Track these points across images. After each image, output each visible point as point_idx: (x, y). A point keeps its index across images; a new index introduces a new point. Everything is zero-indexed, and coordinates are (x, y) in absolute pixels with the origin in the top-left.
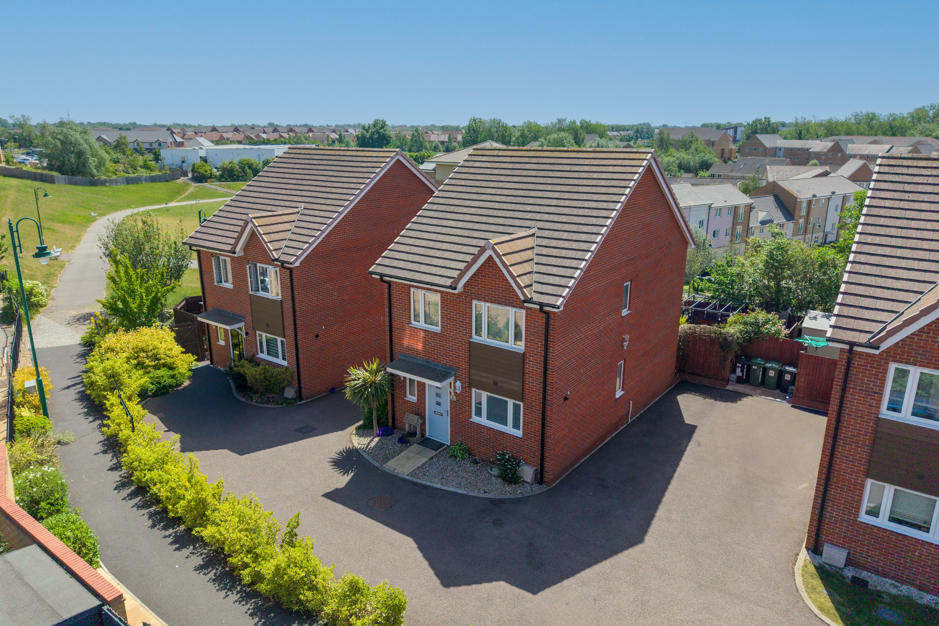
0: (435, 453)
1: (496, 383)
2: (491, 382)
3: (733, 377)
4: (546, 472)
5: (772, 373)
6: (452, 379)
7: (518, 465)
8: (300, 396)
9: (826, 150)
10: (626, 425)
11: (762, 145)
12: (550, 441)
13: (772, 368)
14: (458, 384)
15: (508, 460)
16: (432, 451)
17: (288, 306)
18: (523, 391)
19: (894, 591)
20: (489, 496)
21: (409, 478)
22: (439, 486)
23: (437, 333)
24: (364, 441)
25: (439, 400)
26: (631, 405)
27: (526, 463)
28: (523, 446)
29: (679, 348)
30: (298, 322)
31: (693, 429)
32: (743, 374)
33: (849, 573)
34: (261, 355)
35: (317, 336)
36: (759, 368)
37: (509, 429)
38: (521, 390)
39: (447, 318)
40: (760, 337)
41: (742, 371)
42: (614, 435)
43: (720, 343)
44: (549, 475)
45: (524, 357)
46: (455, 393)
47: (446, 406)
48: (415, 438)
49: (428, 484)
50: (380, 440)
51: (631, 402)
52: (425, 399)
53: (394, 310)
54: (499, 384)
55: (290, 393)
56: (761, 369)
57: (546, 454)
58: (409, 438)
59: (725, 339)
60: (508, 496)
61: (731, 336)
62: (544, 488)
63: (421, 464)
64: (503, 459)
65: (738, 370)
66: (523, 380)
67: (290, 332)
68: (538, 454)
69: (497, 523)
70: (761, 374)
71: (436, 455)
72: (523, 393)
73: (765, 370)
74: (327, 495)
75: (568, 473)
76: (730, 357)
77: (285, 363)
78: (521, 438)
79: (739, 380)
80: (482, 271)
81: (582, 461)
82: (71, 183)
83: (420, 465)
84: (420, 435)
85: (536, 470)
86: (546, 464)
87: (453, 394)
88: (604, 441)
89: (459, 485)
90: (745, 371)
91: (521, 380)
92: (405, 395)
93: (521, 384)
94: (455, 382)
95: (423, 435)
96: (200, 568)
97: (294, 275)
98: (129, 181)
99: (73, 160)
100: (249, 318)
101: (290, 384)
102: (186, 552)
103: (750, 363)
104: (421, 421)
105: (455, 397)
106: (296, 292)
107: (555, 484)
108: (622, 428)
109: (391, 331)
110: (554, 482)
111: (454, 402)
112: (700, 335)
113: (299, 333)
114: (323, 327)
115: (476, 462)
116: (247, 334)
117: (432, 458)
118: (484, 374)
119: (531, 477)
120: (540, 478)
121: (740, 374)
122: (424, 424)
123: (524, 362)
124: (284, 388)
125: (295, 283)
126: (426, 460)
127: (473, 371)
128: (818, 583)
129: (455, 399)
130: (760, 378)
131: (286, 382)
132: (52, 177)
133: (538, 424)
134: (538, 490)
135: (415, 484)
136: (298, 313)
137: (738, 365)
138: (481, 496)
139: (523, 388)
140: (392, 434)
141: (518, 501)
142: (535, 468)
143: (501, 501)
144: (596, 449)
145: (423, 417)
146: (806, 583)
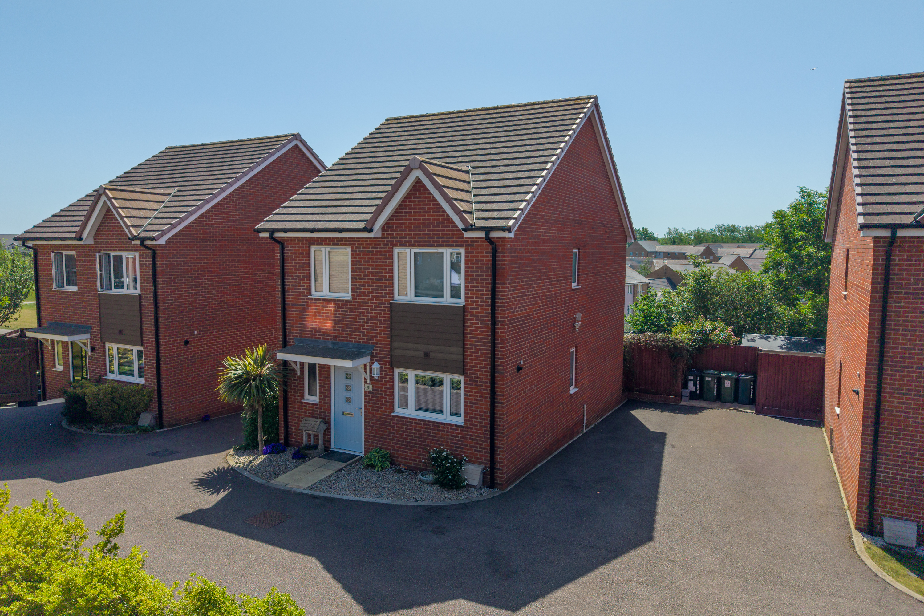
0: (344, 465)
1: (427, 355)
2: (421, 354)
3: (686, 392)
4: (499, 469)
5: (728, 384)
6: (366, 360)
7: (460, 463)
8: (160, 422)
9: (699, 254)
10: (581, 434)
11: (643, 249)
12: (502, 423)
13: (727, 378)
14: (376, 366)
15: (446, 458)
16: (340, 463)
17: (148, 301)
18: (464, 358)
20: (423, 504)
21: (309, 492)
22: (351, 497)
23: (347, 301)
24: (244, 460)
25: (348, 394)
26: (585, 409)
27: (470, 462)
28: (466, 438)
29: (625, 360)
30: (161, 320)
31: (662, 435)
32: (696, 388)
34: (110, 376)
35: (187, 343)
36: (713, 378)
37: (446, 418)
38: (461, 357)
39: (360, 279)
40: (709, 346)
41: (695, 385)
42: (570, 442)
43: (669, 350)
44: (502, 475)
45: (464, 312)
46: (372, 379)
47: (360, 401)
48: (317, 451)
49: (336, 496)
50: (268, 458)
51: (585, 406)
52: (330, 397)
53: (289, 280)
54: (432, 355)
55: (146, 420)
56: (716, 380)
57: (498, 443)
58: (307, 452)
59: (675, 347)
60: (449, 502)
61: (681, 342)
62: (497, 492)
63: (325, 476)
64: (439, 457)
65: (691, 384)
66: (464, 344)
67: (150, 337)
68: (487, 445)
69: (438, 531)
70: (715, 386)
71: (345, 467)
72: (464, 362)
73: (720, 381)
74: (183, 518)
75: (524, 477)
76: (682, 366)
77: (141, 381)
78: (462, 427)
79: (693, 396)
80: (405, 205)
81: (539, 465)
83: (323, 477)
84: (323, 447)
85: (484, 469)
86: (498, 458)
87: (368, 382)
88: (561, 447)
89: (380, 496)
90: (698, 385)
91: (461, 344)
92: (303, 397)
93: (461, 349)
94: (372, 363)
95: (327, 448)
97: (158, 258)
100: (96, 327)
101: (146, 409)
103: (703, 375)
104: (324, 427)
105: (371, 386)
106: (159, 281)
107: (510, 488)
108: (578, 437)
109: (284, 309)
110: (509, 485)
111: (370, 393)
112: (646, 344)
113: (162, 336)
114: (196, 332)
115: (400, 472)
116: (93, 349)
117: (340, 470)
118: (411, 346)
119: (478, 478)
120: (490, 480)
121: (693, 389)
122: (327, 432)
123: (464, 319)
124: (138, 415)
125: (159, 269)
126: (332, 472)
127: (395, 344)
128: (896, 566)
129: (371, 389)
130: (715, 391)
131: (141, 405)
133: (486, 403)
134: (488, 494)
135: (315, 497)
136: (161, 309)
137: (690, 378)
138: (413, 504)
139: (464, 355)
140: (283, 451)
141: (465, 506)
142: (483, 466)
143: (441, 508)
144: (553, 455)
145: (327, 422)
146: (882, 566)
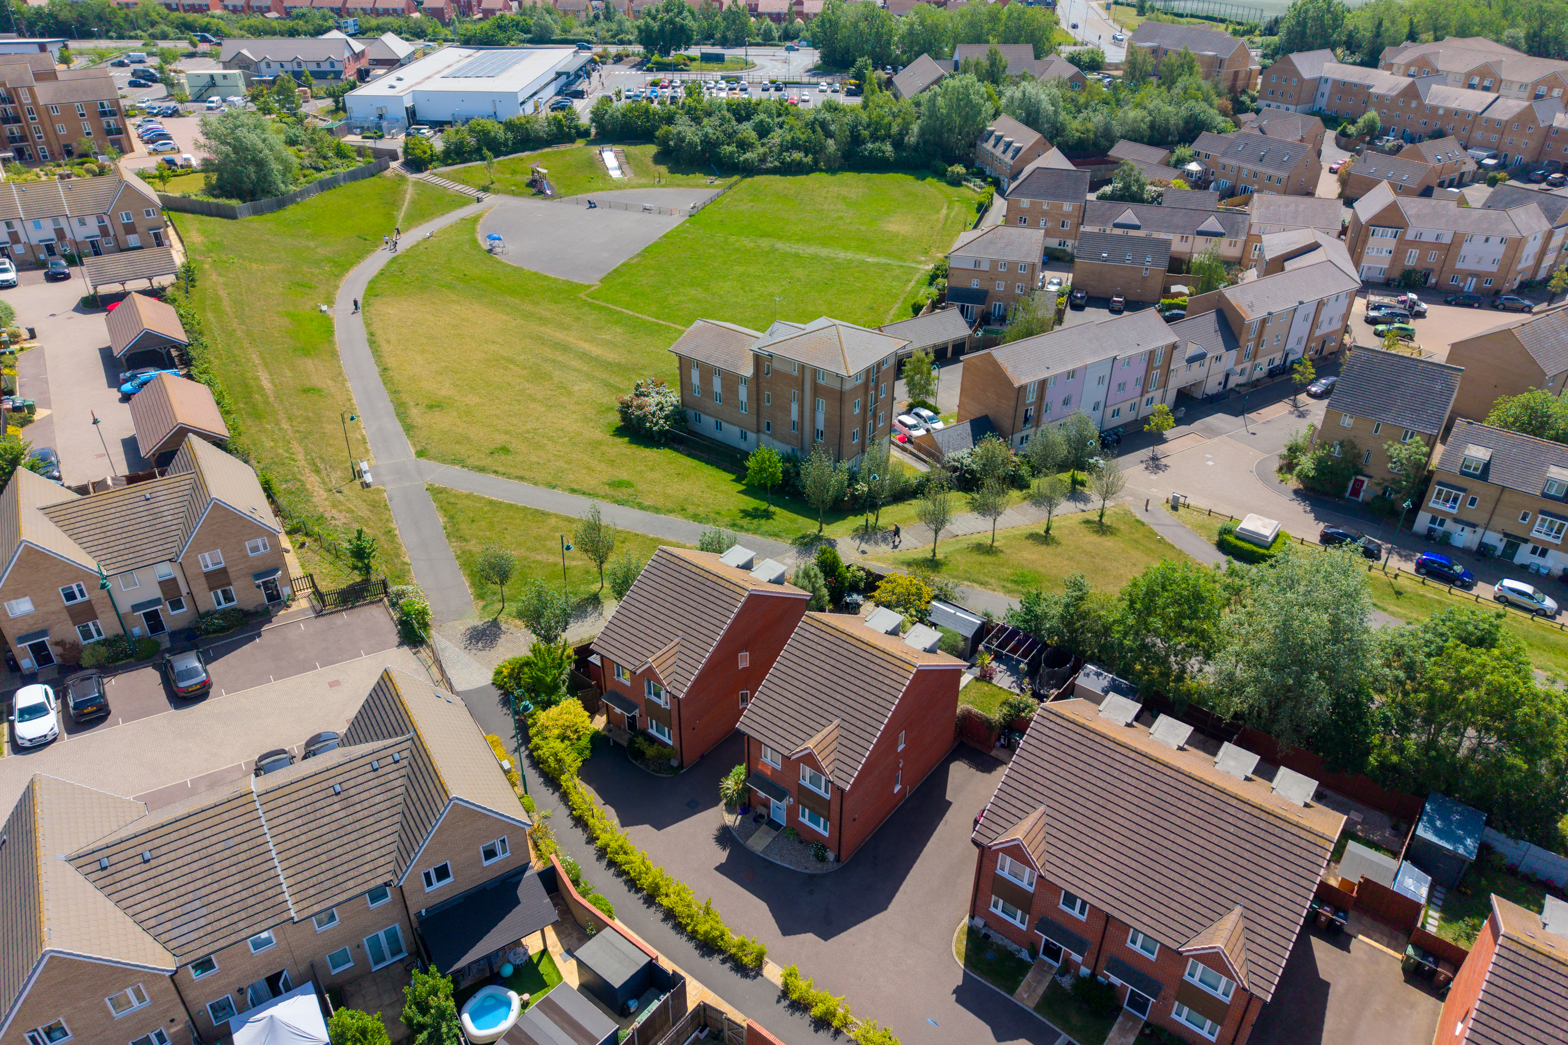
0: (777, 833)
1: (813, 808)
2: (810, 806)
3: (998, 744)
6: (787, 800)
7: (825, 851)
8: (681, 766)
9: (1394, 93)
10: (905, 799)
11: (1297, 73)
12: (843, 843)
15: (820, 848)
16: (775, 832)
17: (675, 713)
19: (1000, 942)
20: (808, 871)
21: (762, 855)
22: (780, 863)
23: (779, 771)
24: (732, 818)
26: (908, 788)
27: (830, 851)
28: (829, 841)
30: (682, 726)
31: (950, 804)
33: (984, 931)
34: (650, 731)
35: (693, 729)
37: (821, 830)
38: (828, 815)
39: (785, 768)
42: (893, 813)
44: (843, 858)
46: (789, 806)
48: (765, 821)
49: (773, 860)
50: (742, 819)
51: (906, 791)
53: (751, 749)
54: (816, 809)
55: (675, 763)
57: (841, 849)
58: (760, 820)
60: (819, 872)
62: (840, 865)
63: (768, 842)
64: (817, 846)
65: (1002, 740)
67: (675, 729)
68: (837, 847)
69: (811, 892)
71: (777, 835)
72: (829, 817)
74: (717, 869)
75: (856, 852)
76: (994, 734)
77: (671, 743)
78: (828, 837)
79: (1002, 746)
81: (867, 840)
82: (257, 212)
84: (767, 818)
85: (836, 856)
86: (841, 853)
88: (885, 820)
89: (791, 863)
90: (1007, 741)
91: (828, 812)
94: (790, 798)
95: (769, 817)
96: (664, 920)
98: (325, 186)
99: (253, 176)
100: (643, 707)
101: (674, 759)
102: (653, 909)
103: (1010, 737)
104: (767, 811)
108: (900, 805)
109: (749, 758)
110: (845, 862)
111: (788, 809)
112: (973, 715)
113: (681, 730)
114: (698, 722)
115: (801, 842)
116: (640, 716)
117: (775, 838)
118: (807, 802)
119: (833, 859)
120: (838, 859)
123: (830, 804)
124: (670, 759)
125: (681, 706)
126: (771, 839)
127: (801, 798)
128: (964, 938)
131: (672, 755)
132: (233, 208)
133: (837, 834)
134: (836, 866)
135: (765, 860)
136: (682, 722)
137: (1003, 737)
138: (803, 871)
140: (748, 813)
141: (824, 876)
143: (814, 875)
144: (878, 828)
145: (769, 809)
146: (958, 937)
